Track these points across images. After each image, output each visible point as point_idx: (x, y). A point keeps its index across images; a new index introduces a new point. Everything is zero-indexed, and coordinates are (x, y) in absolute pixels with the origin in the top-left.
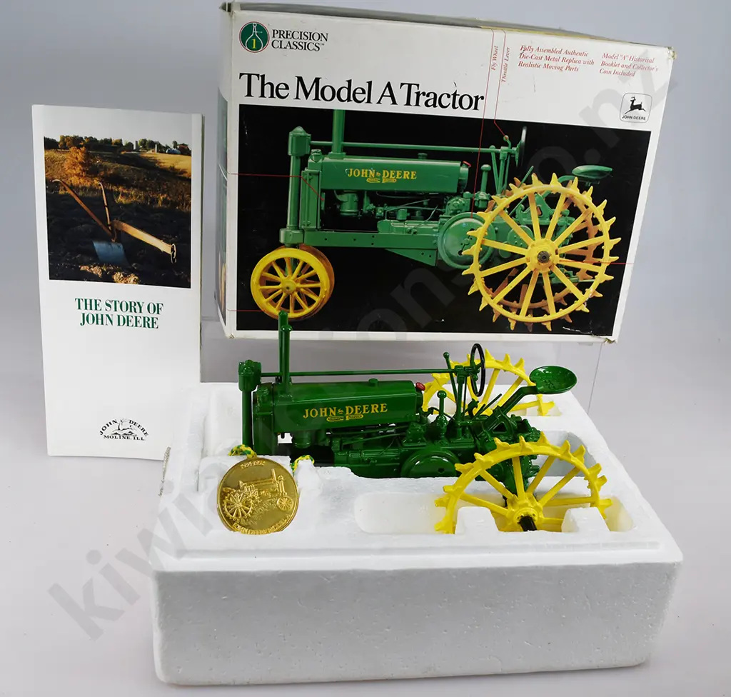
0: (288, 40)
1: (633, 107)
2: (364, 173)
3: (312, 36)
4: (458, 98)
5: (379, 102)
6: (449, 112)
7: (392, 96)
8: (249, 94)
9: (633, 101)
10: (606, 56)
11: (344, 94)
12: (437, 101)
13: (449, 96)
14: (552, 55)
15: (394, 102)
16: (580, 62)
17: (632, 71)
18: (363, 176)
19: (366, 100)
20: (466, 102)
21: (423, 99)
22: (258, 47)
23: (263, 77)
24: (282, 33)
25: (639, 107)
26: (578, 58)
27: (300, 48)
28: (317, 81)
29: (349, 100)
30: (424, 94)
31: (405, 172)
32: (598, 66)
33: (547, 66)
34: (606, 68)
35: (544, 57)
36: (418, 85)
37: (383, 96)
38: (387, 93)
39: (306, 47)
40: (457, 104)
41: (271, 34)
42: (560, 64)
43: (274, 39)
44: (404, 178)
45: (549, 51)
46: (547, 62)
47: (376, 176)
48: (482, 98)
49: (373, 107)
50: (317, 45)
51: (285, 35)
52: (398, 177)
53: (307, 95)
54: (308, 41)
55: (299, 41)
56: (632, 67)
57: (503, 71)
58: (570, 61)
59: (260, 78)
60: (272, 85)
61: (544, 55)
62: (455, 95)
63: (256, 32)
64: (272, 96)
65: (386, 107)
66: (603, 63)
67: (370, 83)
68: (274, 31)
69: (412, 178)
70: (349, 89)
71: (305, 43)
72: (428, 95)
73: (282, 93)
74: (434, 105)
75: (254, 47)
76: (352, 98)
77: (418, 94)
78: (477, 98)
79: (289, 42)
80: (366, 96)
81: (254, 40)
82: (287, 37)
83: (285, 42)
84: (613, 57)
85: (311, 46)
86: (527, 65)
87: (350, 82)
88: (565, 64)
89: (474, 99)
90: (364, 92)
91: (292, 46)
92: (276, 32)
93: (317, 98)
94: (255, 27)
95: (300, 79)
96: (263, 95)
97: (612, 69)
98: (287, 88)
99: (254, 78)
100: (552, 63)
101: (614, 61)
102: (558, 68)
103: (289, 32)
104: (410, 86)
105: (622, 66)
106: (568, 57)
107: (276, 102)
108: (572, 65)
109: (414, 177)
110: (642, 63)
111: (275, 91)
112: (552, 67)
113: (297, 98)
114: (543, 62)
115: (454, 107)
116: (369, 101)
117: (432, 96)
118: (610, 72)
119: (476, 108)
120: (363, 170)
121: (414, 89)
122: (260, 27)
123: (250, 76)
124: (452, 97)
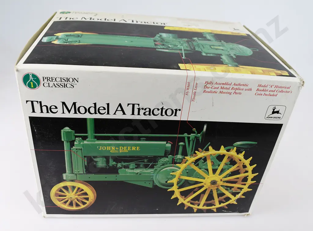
0: (53, 83)
1: (274, 112)
2: (108, 148)
3: (68, 80)
4: (164, 111)
5: (115, 114)
6: (159, 118)
7: (122, 110)
8: (34, 111)
9: (274, 109)
10: (260, 86)
11: (92, 110)
12: (151, 112)
13: (158, 110)
14: (225, 86)
15: (124, 113)
16: (243, 89)
17: (275, 93)
18: (108, 149)
19: (106, 113)
20: (169, 112)
21: (142, 112)
22: (35, 87)
23: (41, 102)
24: (49, 78)
25: (278, 112)
26: (242, 87)
27: (62, 86)
28: (74, 104)
29: (95, 113)
30: (143, 109)
31: (133, 147)
32: (254, 91)
33: (220, 92)
34: (259, 92)
35: (220, 88)
36: (139, 105)
37: (117, 110)
38: (119, 109)
39: (65, 86)
40: (164, 114)
41: (41, 79)
42: (230, 91)
43: (44, 82)
44: (133, 150)
45: (223, 84)
46: (222, 90)
47: (115, 149)
48: (180, 110)
49: (111, 116)
50: (72, 84)
51: (51, 80)
52: (129, 150)
53: (69, 111)
54: (66, 83)
55: (60, 83)
56: (276, 91)
57: (193, 95)
58: (237, 89)
59: (39, 103)
60: (47, 107)
61: (220, 86)
62: (162, 109)
63: (32, 78)
64: (48, 112)
65: (119, 116)
66: (258, 90)
67: (108, 104)
68: (43, 77)
69: (137, 150)
70: (95, 107)
71: (64, 84)
72: (145, 109)
73: (53, 110)
74: (150, 114)
75: (32, 87)
76: (97, 112)
77: (139, 109)
78: (176, 110)
79: (54, 84)
80: (106, 111)
81: (32, 83)
82: (52, 81)
83: (51, 84)
84: (265, 86)
85: (68, 86)
86: (209, 92)
87: (95, 104)
88: (233, 91)
89: (174, 111)
90: (105, 109)
91: (56, 85)
92: (44, 78)
93: (75, 113)
94: (31, 76)
95: (64, 103)
96: (42, 112)
97: (263, 93)
98: (56, 108)
99: (35, 103)
100: (224, 91)
101: (265, 88)
102: (229, 93)
103: (53, 78)
104: (133, 105)
105: (270, 91)
106: (235, 87)
107: (50, 115)
108: (237, 91)
109: (138, 149)
110: (282, 89)
111: (49, 110)
112: (224, 93)
113: (63, 113)
114: (218, 90)
115: (162, 115)
116: (108, 113)
117: (148, 110)
118: (261, 95)
119: (175, 115)
120: (108, 147)
121: (136, 107)
122: (34, 76)
123: (32, 102)
124: (160, 110)
